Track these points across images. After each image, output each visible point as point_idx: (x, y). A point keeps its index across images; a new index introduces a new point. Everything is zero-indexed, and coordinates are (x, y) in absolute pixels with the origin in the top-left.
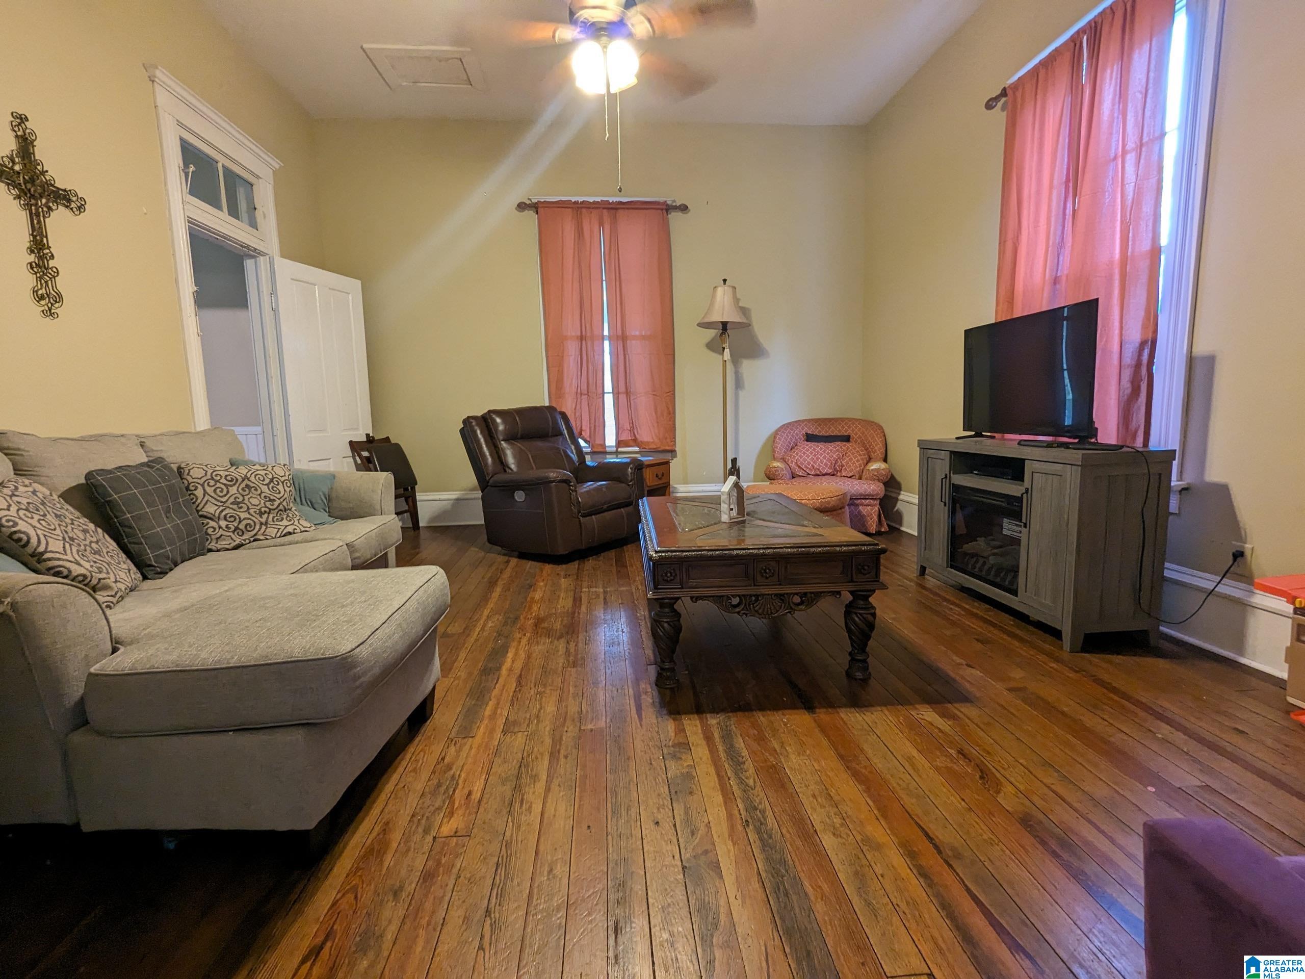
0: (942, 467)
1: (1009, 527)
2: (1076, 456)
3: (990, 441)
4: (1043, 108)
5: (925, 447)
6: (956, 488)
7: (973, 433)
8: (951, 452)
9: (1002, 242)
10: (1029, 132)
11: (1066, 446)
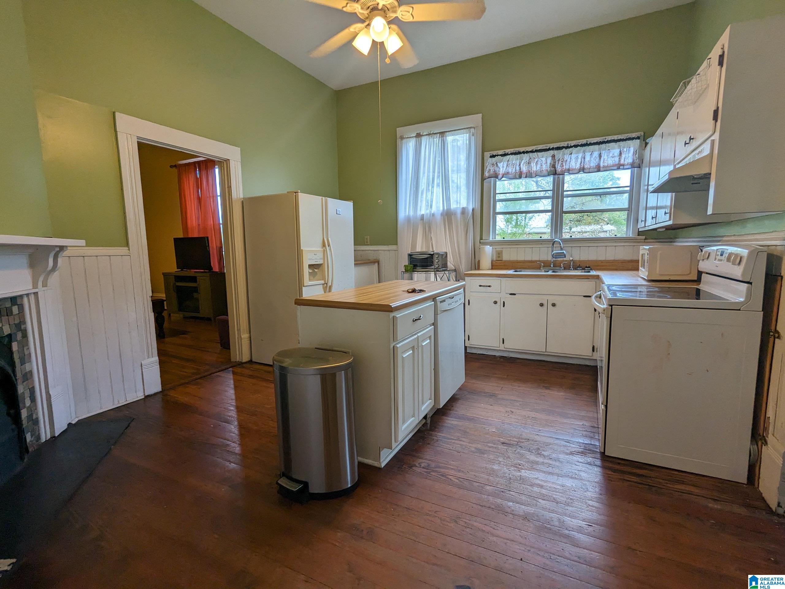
0: (172, 280)
1: (195, 295)
2: (208, 274)
3: (186, 272)
4: (189, 178)
5: (165, 275)
6: (177, 286)
7: (180, 270)
8: (175, 276)
9: (182, 213)
10: (185, 182)
11: (206, 272)
